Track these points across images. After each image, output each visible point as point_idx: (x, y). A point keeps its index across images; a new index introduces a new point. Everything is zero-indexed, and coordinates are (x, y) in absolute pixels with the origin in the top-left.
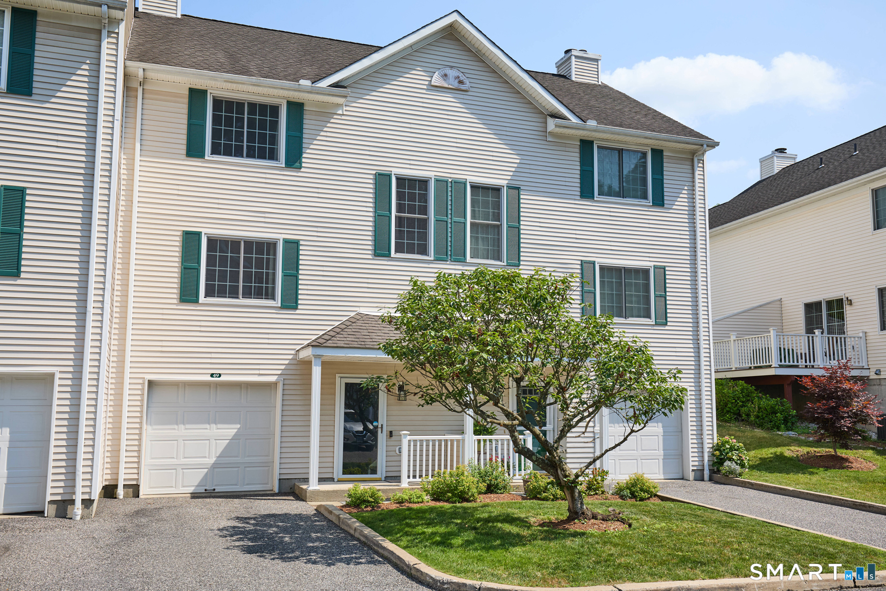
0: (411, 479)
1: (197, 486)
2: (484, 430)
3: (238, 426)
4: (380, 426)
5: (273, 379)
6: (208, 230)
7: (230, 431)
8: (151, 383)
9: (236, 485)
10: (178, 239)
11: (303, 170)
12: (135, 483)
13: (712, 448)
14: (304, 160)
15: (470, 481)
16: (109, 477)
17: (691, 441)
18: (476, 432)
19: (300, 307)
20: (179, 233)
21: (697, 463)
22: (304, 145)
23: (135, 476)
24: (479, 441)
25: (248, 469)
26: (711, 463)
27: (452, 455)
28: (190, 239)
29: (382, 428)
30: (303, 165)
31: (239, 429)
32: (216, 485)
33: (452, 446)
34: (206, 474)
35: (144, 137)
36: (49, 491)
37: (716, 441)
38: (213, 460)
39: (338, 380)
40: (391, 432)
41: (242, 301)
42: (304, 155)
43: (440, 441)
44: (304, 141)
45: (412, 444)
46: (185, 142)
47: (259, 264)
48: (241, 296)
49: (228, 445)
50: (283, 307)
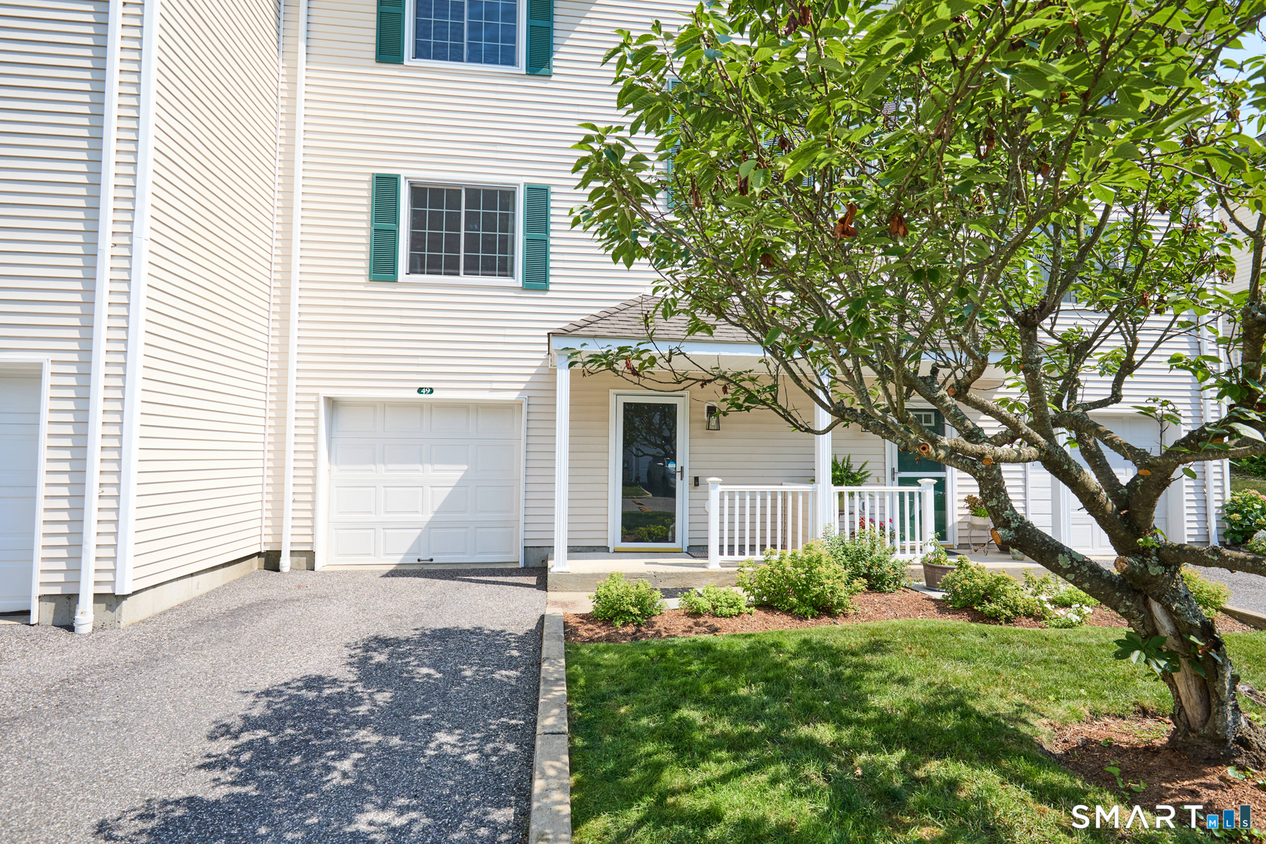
0: (726, 557)
1: (407, 554)
2: (848, 477)
3: (466, 467)
4: (678, 469)
5: (513, 396)
6: (411, 171)
7: (453, 474)
8: (332, 403)
9: (463, 553)
10: (365, 186)
11: (554, 78)
12: (308, 548)
13: (1222, 508)
14: (555, 63)
15: (832, 577)
16: (270, 539)
17: (1186, 497)
18: (837, 481)
19: (551, 287)
20: (368, 178)
21: (1195, 532)
22: (556, 40)
23: (309, 539)
24: (841, 495)
25: (480, 530)
26: (1221, 532)
27: (795, 517)
28: (385, 186)
29: (682, 471)
30: (555, 70)
31: (466, 471)
32: (434, 554)
33: (795, 501)
34: (419, 537)
35: (312, 35)
36: (38, 578)
37: (1228, 498)
38: (428, 517)
39: (612, 399)
40: (696, 479)
41: (463, 279)
42: (556, 56)
43: (774, 494)
44: (556, 33)
45: (726, 498)
46: (374, 40)
47: (489, 224)
48: (462, 272)
49: (451, 495)
50: (527, 287)
